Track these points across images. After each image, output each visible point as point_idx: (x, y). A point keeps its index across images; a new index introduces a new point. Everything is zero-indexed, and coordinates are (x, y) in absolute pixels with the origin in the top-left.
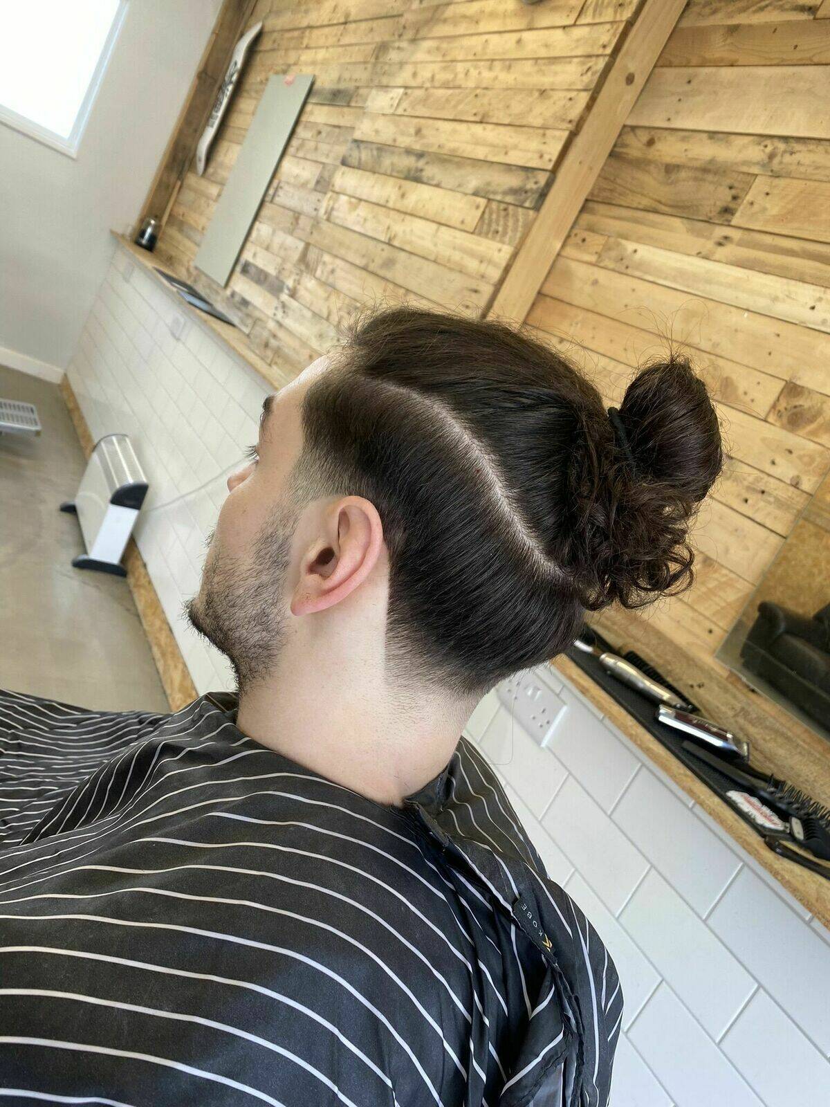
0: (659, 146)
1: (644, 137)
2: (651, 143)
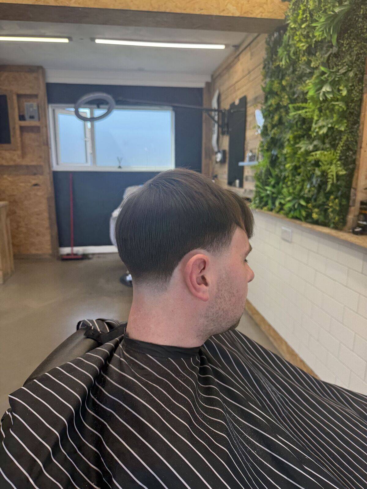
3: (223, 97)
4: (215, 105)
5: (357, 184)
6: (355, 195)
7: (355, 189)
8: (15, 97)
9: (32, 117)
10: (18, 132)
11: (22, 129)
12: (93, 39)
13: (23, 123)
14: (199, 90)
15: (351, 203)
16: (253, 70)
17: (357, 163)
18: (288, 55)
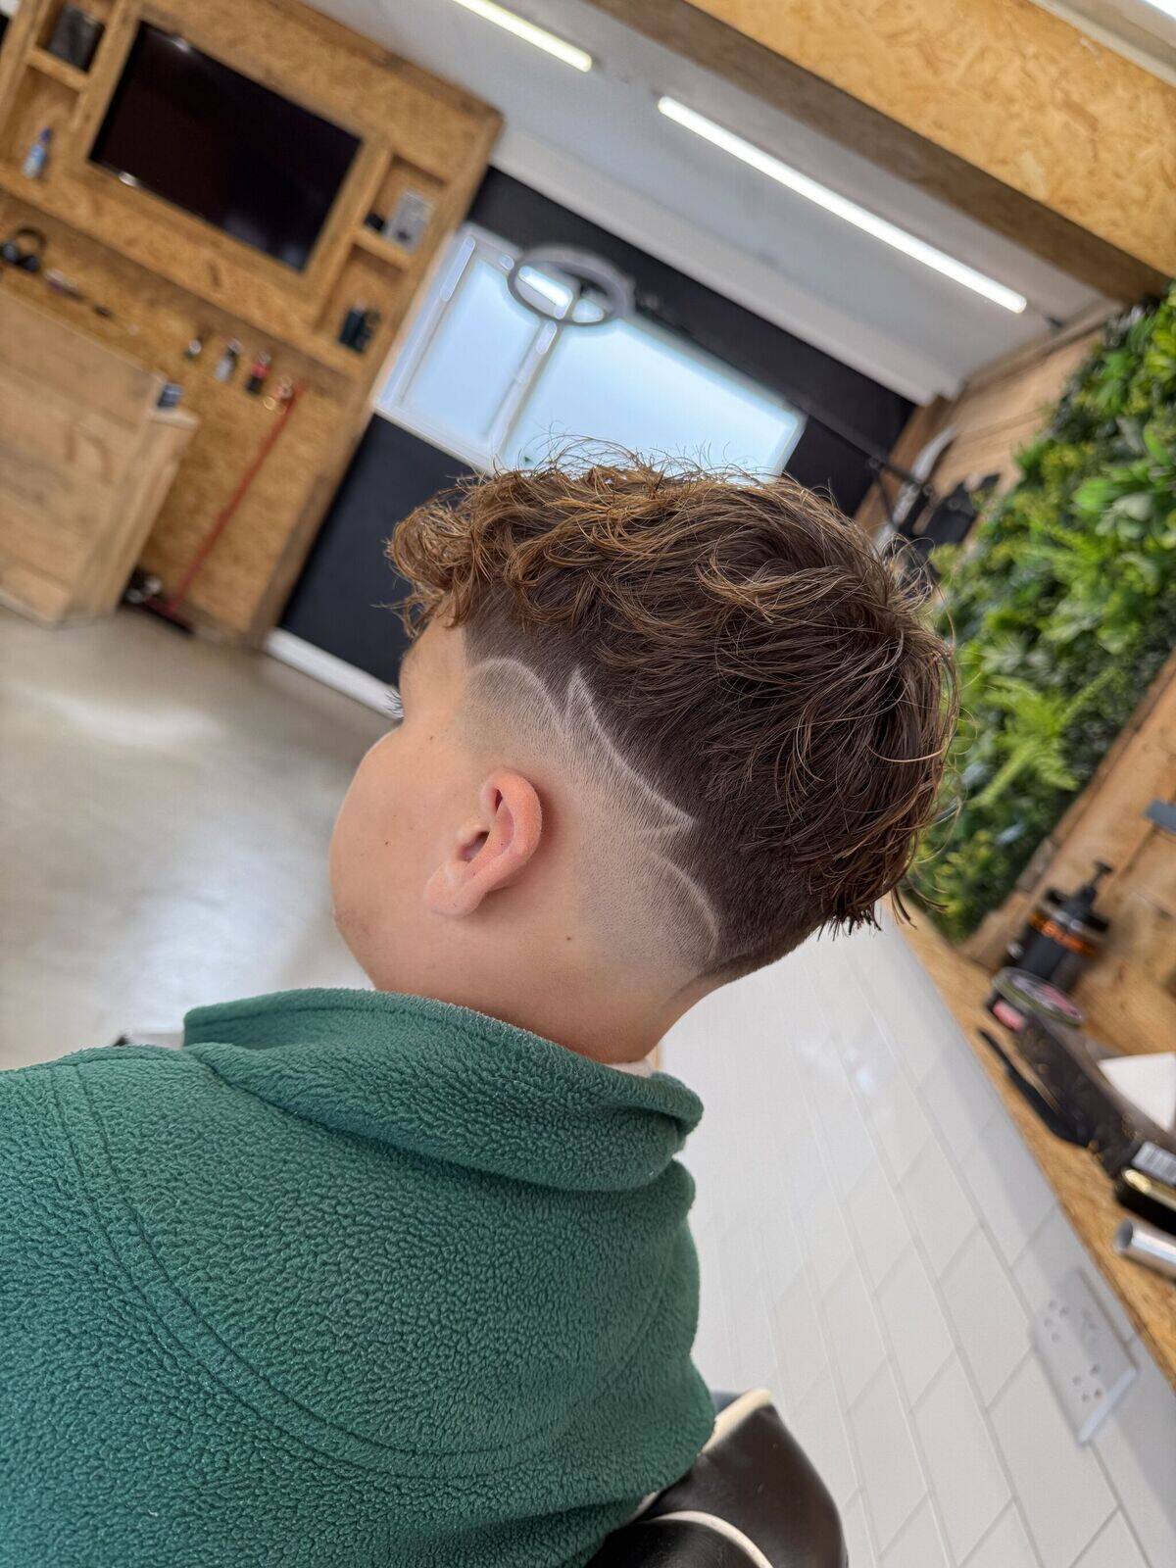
3: (953, 454)
4: (921, 468)
5: (1070, 833)
6: (1049, 862)
7: (1058, 846)
8: (382, 160)
9: (403, 236)
10: (340, 253)
11: (357, 252)
12: (657, 95)
13: (368, 238)
14: (905, 408)
15: (1024, 879)
17: (1103, 770)
18: (1127, 383)
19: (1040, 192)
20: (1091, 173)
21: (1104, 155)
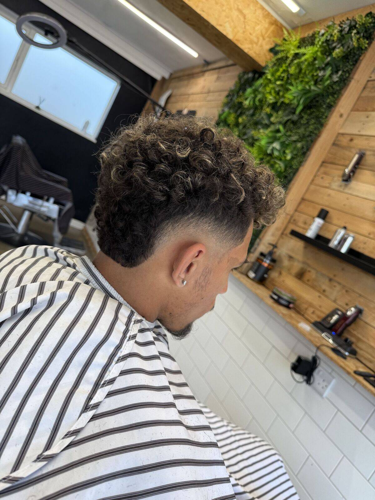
0: (355, 141)
1: (349, 138)
2: (351, 140)
4: (162, 102)
16: (213, 92)
18: (254, 98)
19: (230, 36)
20: (244, 32)
21: (247, 27)
